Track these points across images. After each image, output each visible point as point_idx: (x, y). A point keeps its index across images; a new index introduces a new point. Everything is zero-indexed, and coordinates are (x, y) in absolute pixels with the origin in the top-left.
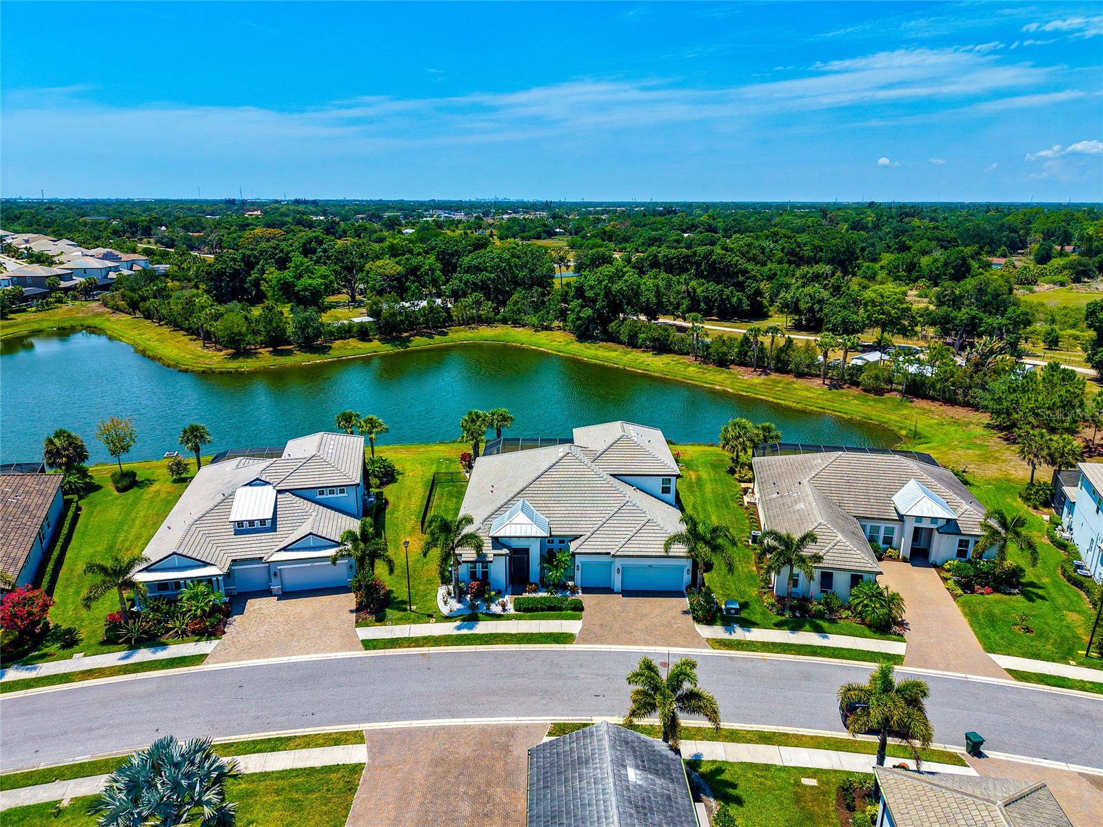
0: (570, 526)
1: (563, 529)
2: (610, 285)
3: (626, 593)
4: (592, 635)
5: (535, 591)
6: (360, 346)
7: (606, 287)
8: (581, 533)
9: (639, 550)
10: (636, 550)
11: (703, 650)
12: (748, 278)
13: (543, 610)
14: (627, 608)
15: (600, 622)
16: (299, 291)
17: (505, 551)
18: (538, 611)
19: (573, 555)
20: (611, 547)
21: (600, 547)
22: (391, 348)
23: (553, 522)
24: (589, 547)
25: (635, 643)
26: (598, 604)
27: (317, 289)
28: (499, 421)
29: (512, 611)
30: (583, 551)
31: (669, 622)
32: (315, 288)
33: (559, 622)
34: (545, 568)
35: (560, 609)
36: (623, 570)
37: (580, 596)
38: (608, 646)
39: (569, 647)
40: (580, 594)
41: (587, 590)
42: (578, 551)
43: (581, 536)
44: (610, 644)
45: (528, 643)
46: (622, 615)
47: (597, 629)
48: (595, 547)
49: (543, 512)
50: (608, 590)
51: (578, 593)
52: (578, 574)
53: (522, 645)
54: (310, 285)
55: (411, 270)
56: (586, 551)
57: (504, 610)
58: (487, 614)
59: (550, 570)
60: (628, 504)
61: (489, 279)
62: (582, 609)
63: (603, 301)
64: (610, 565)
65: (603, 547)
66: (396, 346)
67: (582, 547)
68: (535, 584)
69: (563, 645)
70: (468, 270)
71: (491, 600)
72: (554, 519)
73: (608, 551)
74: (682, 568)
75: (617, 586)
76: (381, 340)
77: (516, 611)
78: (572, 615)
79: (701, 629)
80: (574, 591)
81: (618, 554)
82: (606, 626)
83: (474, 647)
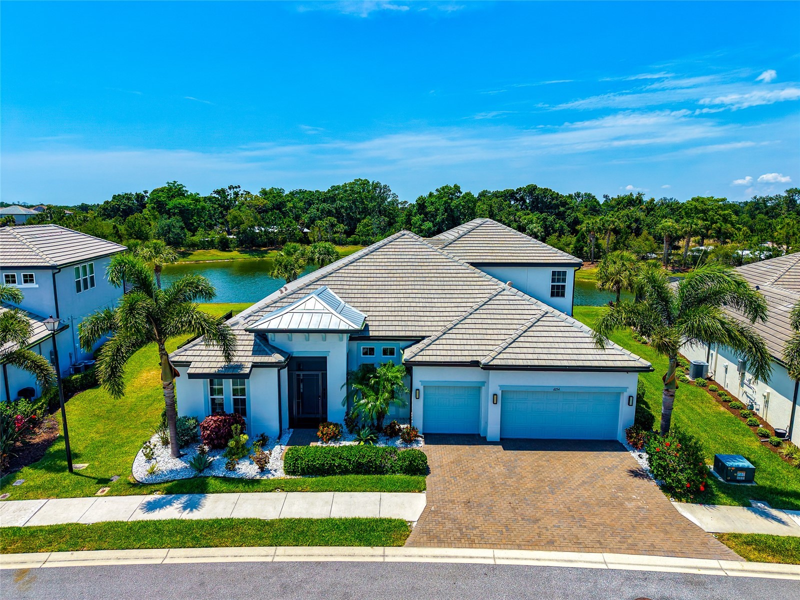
0: (403, 323)
1: (391, 328)
2: (449, 201)
3: (509, 443)
4: (449, 525)
5: (334, 438)
6: (219, 254)
7: (446, 202)
8: (424, 334)
9: (535, 356)
10: (530, 356)
11: (725, 564)
12: (569, 209)
13: (345, 471)
14: (518, 470)
15: (464, 497)
16: (170, 209)
17: (277, 358)
18: (335, 474)
19: (409, 367)
20: (480, 353)
21: (459, 353)
22: (249, 257)
23: (371, 318)
24: (438, 353)
25: (551, 545)
26: (457, 462)
27: (187, 208)
28: (321, 254)
29: (280, 474)
30: (427, 359)
31: (614, 497)
32: (184, 206)
33: (374, 496)
34: (357, 391)
35: (380, 470)
36: (504, 397)
37: (421, 446)
38: (488, 552)
39: (395, 554)
40: (422, 444)
41: (432, 438)
42: (418, 359)
43: (423, 338)
44: (493, 546)
45: (297, 543)
46: (510, 482)
47: (459, 512)
48: (450, 353)
49: (357, 304)
50: (475, 438)
51: (417, 442)
52: (418, 407)
53: (281, 550)
54: (180, 204)
55: (277, 205)
56: (433, 359)
57: (263, 470)
58: (225, 479)
59: (365, 396)
60: (505, 292)
61: (342, 207)
62: (426, 471)
63: (443, 215)
64: (477, 389)
65: (466, 353)
66: (253, 255)
67: (424, 352)
68: (336, 425)
69: (379, 550)
70: (324, 200)
71: (242, 452)
72: (375, 314)
73: (475, 359)
74: (617, 394)
75: (493, 429)
76: (241, 252)
77: (288, 472)
78: (403, 482)
79: (692, 512)
80: (409, 440)
81: (495, 362)
82: (480, 505)
83: (163, 552)
